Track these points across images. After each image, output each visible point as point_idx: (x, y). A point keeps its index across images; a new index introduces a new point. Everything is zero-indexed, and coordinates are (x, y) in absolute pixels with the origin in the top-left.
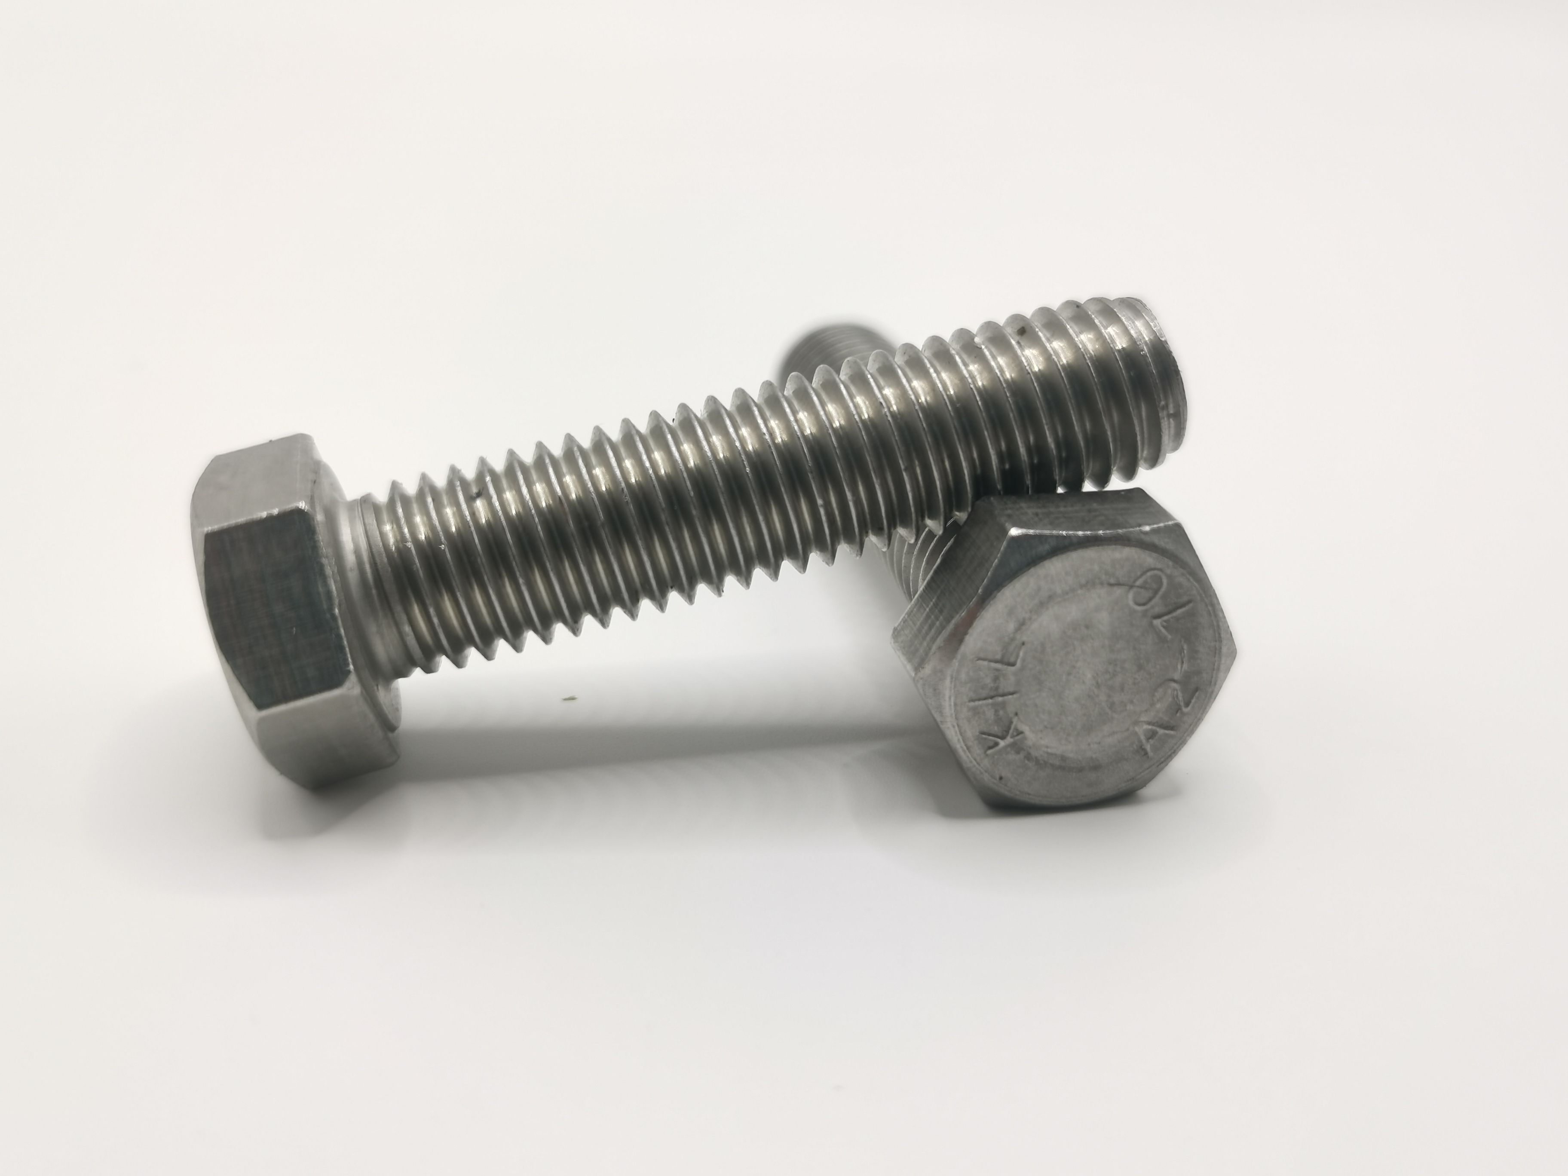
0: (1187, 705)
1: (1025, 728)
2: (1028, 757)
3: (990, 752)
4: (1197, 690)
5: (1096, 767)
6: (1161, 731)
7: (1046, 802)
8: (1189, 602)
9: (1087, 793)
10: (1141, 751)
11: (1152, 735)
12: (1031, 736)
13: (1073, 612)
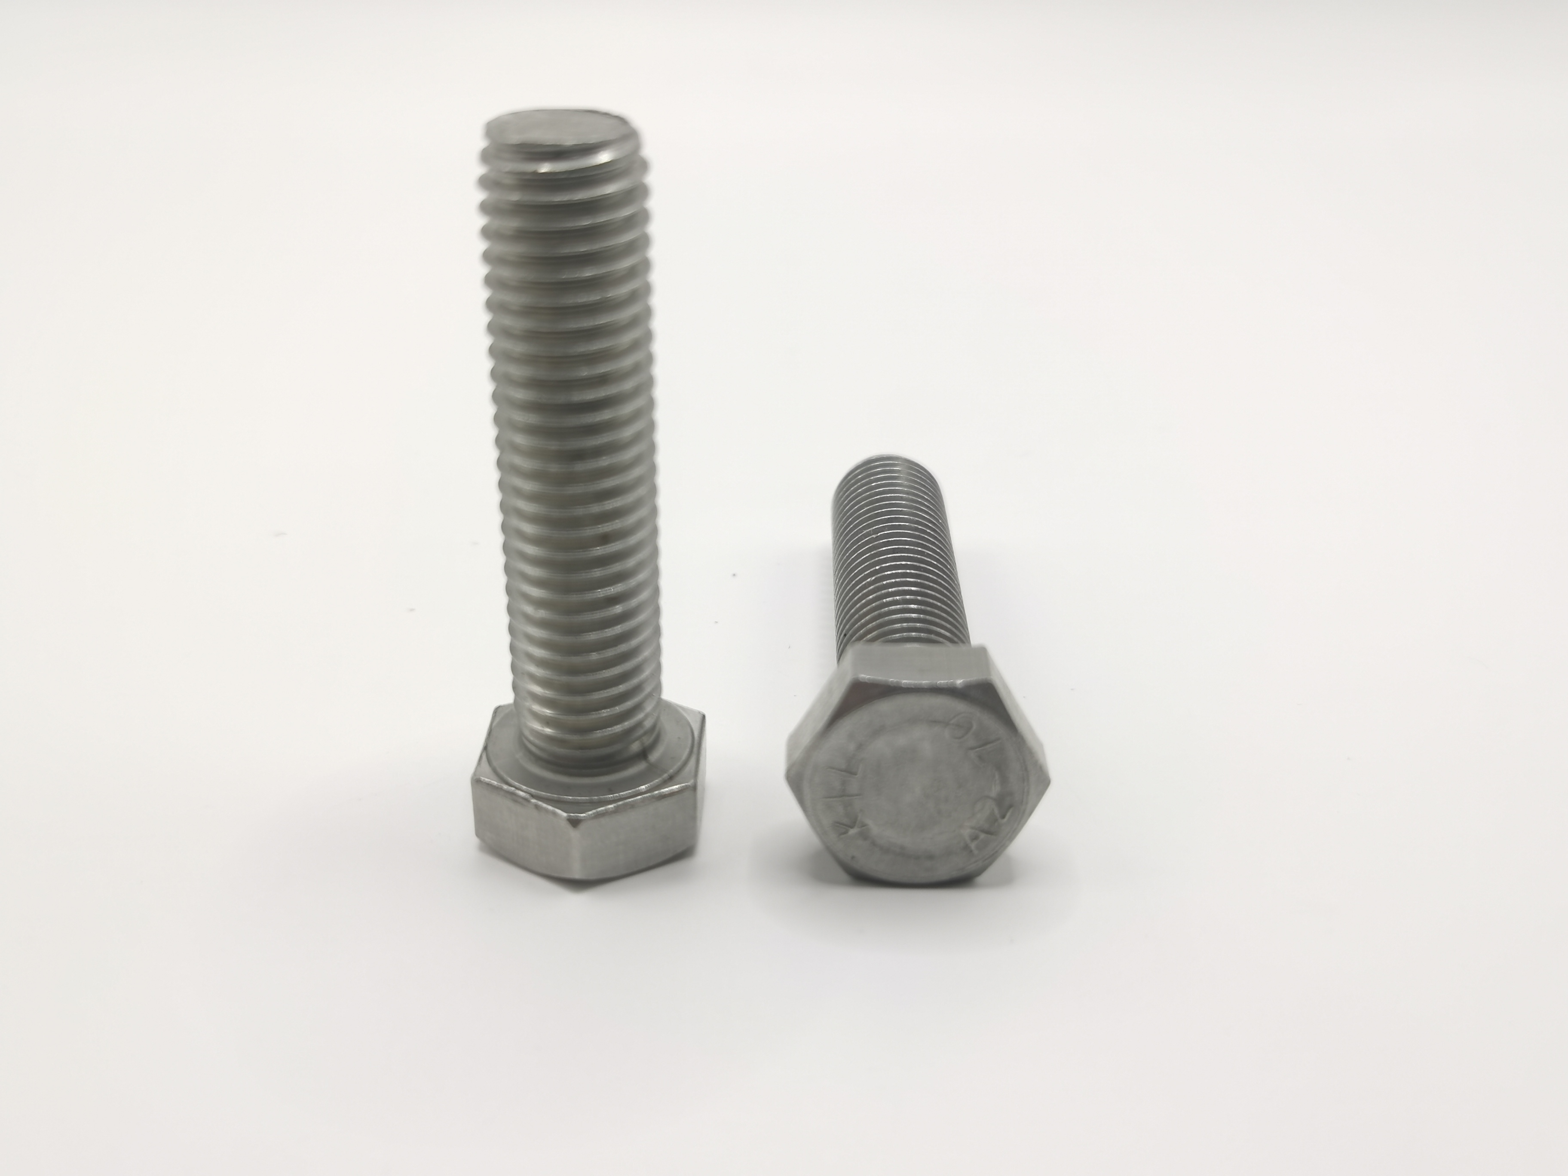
0: (1003, 817)
1: (870, 822)
2: (874, 844)
3: (843, 836)
4: (1011, 806)
5: (931, 857)
6: (982, 836)
7: (892, 878)
8: (998, 739)
9: (923, 877)
10: (966, 847)
11: (975, 838)
12: (875, 829)
13: (901, 741)
